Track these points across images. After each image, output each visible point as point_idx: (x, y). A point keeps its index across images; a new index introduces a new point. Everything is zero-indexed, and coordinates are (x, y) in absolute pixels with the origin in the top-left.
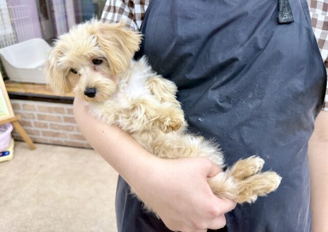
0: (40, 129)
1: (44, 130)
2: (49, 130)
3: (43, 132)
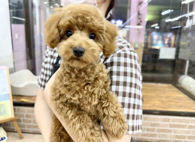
0: (26, 124)
1: (29, 124)
2: (32, 124)
3: (28, 125)
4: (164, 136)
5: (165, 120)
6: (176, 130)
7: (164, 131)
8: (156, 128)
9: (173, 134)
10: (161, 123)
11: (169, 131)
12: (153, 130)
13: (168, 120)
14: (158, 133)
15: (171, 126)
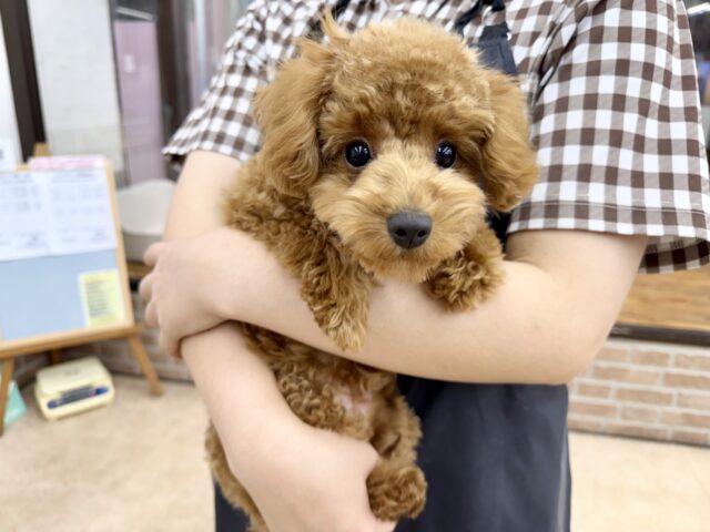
4: (641, 413)
5: (648, 359)
6: (689, 397)
7: (641, 396)
8: (614, 384)
9: (673, 409)
10: (634, 368)
11: (663, 399)
12: (602, 392)
13: (662, 360)
14: (619, 404)
15: (670, 380)
